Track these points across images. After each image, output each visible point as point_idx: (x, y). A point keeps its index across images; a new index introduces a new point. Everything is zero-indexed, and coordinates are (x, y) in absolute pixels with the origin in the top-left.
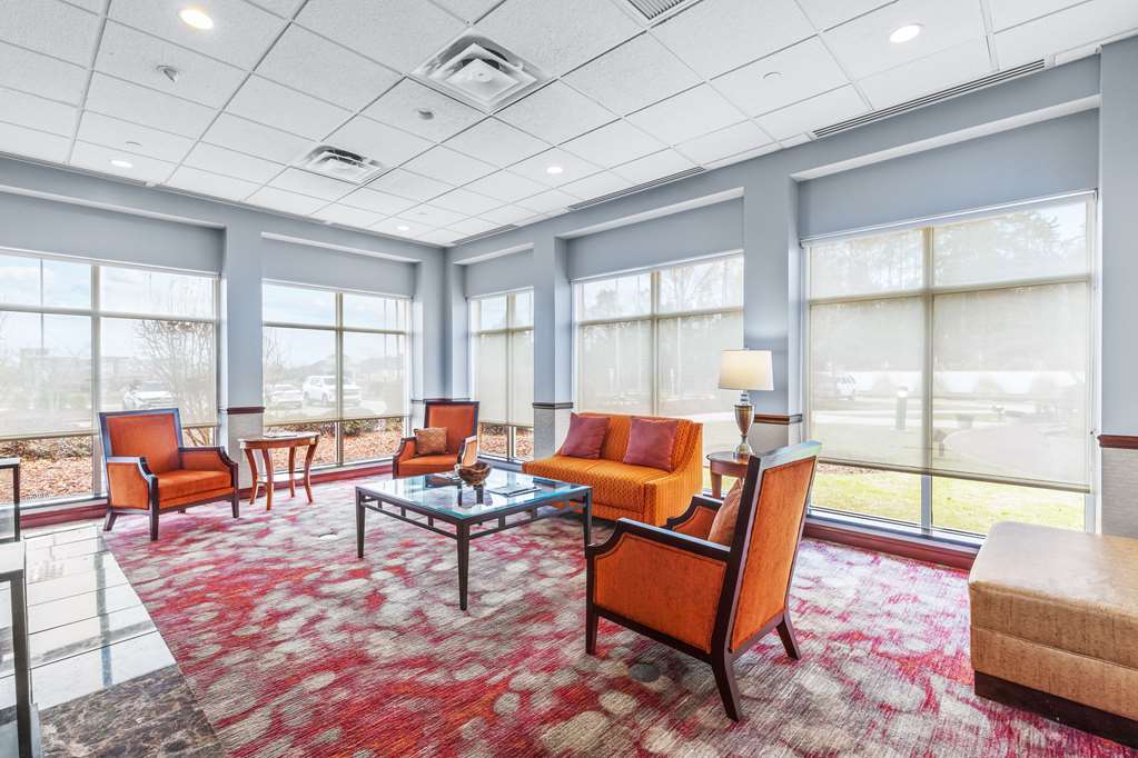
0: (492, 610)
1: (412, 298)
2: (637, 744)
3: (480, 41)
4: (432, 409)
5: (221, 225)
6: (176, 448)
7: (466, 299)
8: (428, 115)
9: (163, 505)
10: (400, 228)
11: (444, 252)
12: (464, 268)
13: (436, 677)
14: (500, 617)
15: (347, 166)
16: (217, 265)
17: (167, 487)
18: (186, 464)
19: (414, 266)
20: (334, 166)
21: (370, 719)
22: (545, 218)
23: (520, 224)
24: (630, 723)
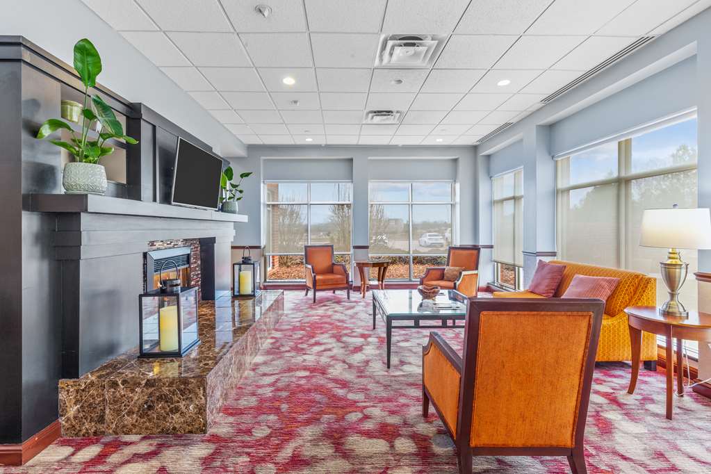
0: (402, 373)
1: (455, 181)
2: (387, 468)
3: (393, 38)
4: (452, 252)
5: (350, 157)
6: (331, 263)
7: (491, 177)
8: (400, 81)
9: (317, 288)
10: (438, 140)
11: (475, 149)
12: (489, 157)
13: (340, 392)
14: (402, 379)
15: (385, 117)
16: (350, 177)
17: (319, 280)
18: (335, 271)
19: (455, 160)
20: (377, 119)
21: (300, 395)
22: (528, 114)
23: (514, 121)
24: (397, 458)
